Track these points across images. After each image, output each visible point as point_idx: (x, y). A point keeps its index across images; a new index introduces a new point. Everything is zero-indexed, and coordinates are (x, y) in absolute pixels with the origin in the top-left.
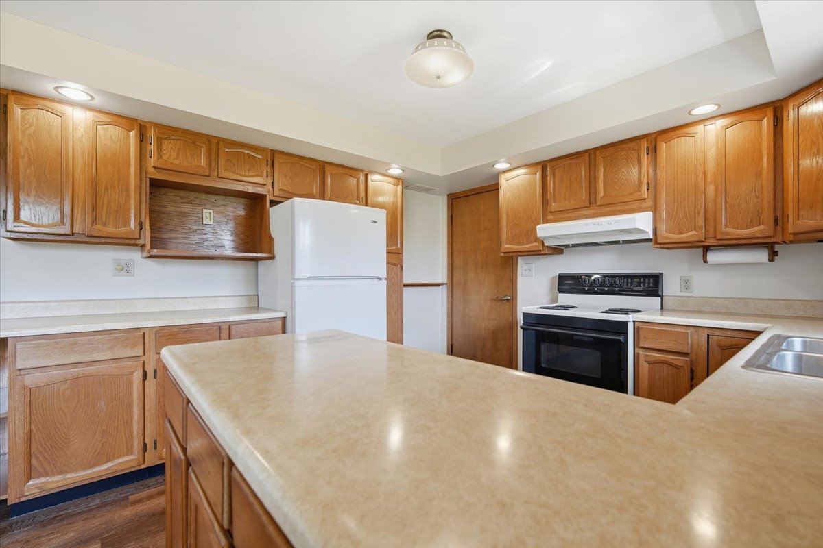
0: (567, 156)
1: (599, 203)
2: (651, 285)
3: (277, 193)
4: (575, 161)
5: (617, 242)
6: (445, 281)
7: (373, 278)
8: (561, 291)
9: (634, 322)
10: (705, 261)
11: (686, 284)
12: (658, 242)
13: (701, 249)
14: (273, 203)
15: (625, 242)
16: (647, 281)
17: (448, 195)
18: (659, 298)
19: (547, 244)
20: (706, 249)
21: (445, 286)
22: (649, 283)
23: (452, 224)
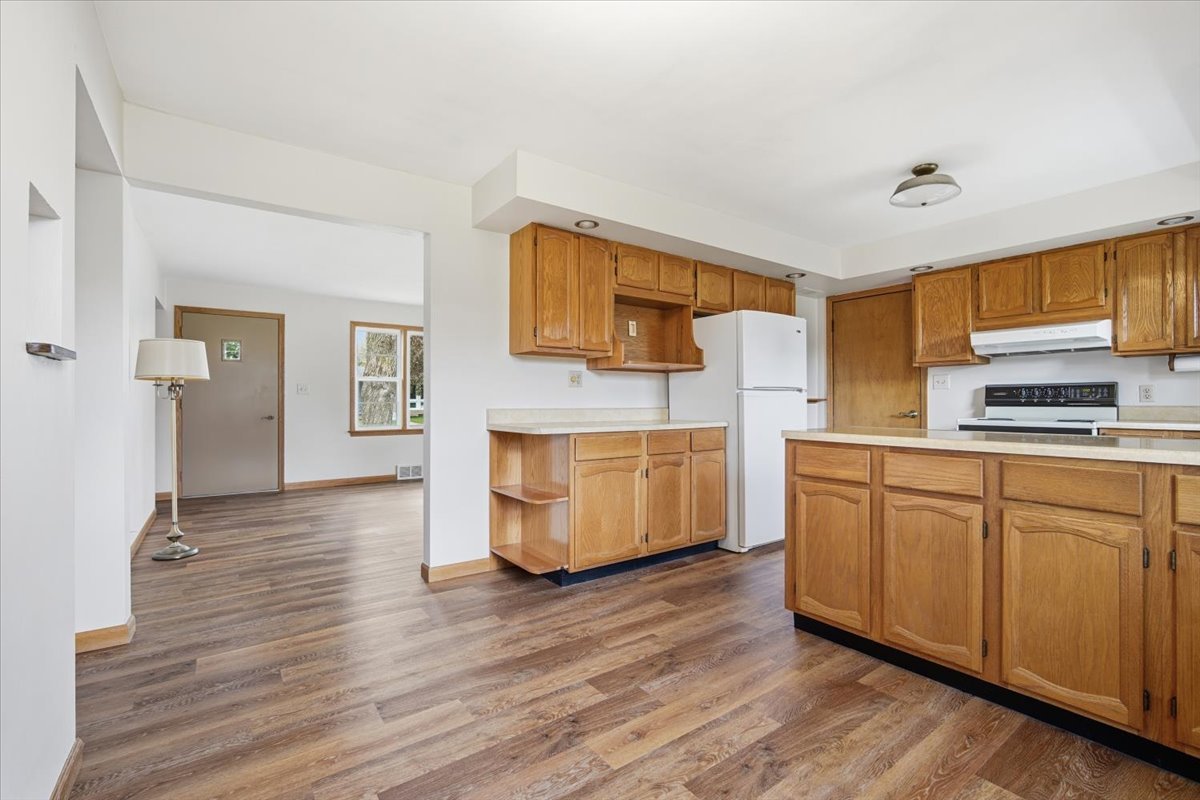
0: (1003, 260)
1: (1045, 309)
2: (1105, 395)
3: (699, 305)
4: (1014, 266)
5: (1069, 350)
6: (823, 397)
7: (793, 389)
8: (988, 404)
9: (1098, 429)
10: (1172, 369)
11: (1146, 393)
12: (1119, 349)
13: (1168, 357)
14: (697, 315)
15: (1076, 350)
16: (1100, 391)
17: (828, 298)
18: (1115, 409)
19: (977, 352)
20: (1173, 357)
21: (823, 403)
22: (1102, 393)
23: (833, 331)
